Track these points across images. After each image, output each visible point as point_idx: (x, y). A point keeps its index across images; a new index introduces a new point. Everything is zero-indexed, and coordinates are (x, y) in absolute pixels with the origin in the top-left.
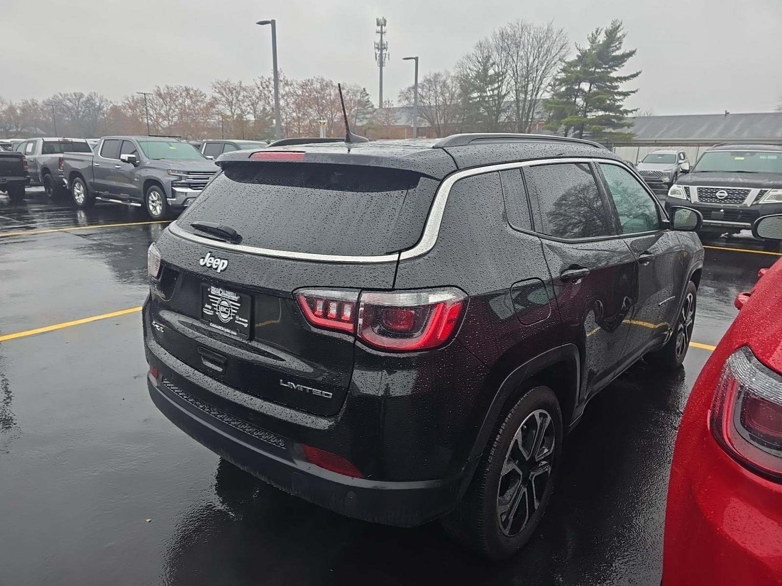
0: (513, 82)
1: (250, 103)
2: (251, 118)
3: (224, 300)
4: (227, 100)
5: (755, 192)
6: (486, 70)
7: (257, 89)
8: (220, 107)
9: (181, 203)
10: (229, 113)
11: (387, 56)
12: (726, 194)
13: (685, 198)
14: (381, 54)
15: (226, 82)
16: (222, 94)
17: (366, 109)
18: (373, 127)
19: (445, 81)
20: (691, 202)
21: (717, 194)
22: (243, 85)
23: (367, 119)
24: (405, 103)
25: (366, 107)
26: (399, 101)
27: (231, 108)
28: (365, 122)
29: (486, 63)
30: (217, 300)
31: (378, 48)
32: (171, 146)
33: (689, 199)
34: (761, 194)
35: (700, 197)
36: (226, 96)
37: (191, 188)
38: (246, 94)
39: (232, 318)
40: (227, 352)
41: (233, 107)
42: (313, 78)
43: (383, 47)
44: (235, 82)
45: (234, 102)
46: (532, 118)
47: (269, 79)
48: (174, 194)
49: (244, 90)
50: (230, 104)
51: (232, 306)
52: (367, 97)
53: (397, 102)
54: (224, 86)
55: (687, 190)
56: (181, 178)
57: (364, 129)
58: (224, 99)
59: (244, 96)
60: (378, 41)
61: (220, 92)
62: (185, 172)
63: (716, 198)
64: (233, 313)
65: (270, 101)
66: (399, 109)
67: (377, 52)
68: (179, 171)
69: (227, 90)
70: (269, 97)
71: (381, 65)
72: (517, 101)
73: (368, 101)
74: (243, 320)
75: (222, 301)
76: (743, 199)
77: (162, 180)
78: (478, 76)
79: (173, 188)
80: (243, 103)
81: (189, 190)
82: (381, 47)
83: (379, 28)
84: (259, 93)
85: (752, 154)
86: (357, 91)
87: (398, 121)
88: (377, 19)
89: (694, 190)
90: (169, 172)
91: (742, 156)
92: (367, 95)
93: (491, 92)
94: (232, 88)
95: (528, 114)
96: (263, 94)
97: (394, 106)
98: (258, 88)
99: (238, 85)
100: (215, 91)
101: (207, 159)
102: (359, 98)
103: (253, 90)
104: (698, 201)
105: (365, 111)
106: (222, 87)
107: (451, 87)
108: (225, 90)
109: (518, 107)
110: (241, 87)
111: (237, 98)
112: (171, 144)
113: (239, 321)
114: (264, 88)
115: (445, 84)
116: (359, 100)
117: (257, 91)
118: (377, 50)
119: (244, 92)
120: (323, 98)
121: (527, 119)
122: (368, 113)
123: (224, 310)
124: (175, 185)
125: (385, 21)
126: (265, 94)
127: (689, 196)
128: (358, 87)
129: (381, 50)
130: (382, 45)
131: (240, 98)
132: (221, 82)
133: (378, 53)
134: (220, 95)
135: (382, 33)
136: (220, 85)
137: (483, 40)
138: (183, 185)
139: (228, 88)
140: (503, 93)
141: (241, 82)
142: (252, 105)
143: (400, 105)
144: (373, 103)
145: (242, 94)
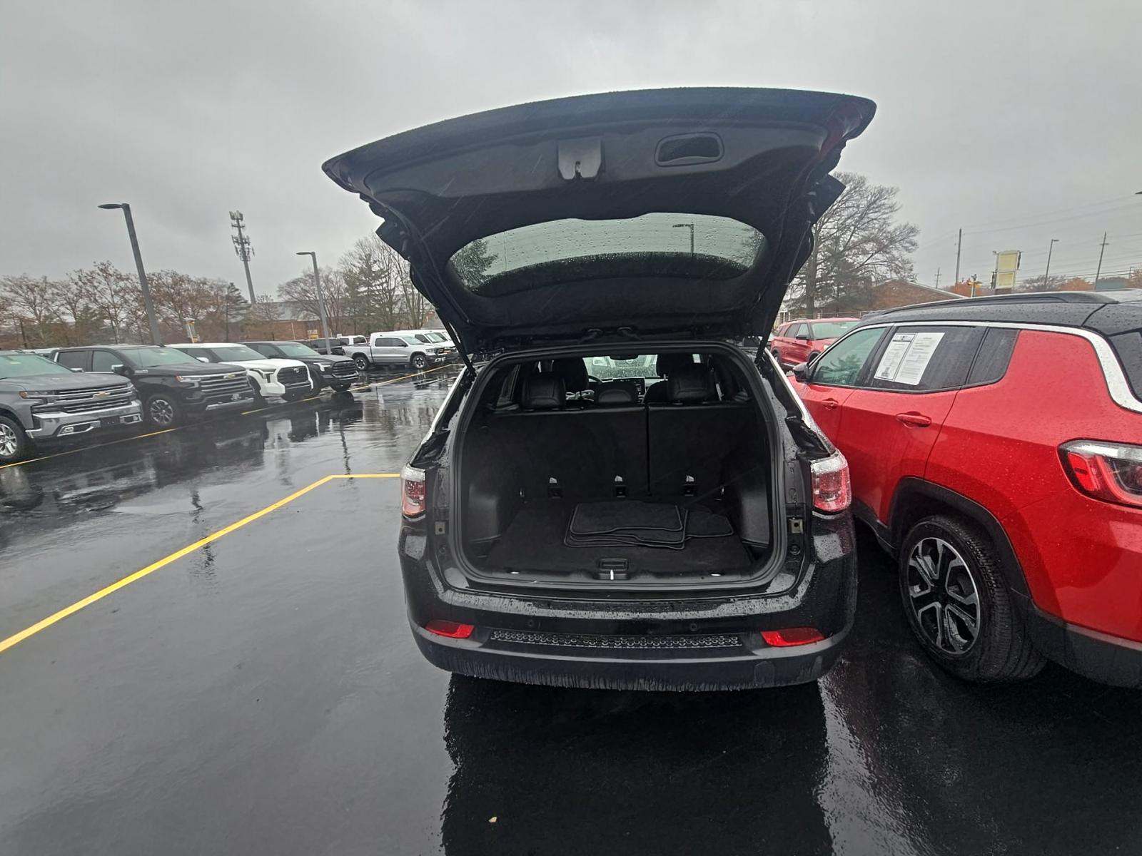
0: (399, 279)
1: (65, 302)
2: (70, 319)
4: (27, 299)
6: (370, 267)
7: (75, 286)
8: (15, 309)
9: (51, 433)
10: (31, 316)
11: (251, 250)
14: (243, 248)
15: (21, 278)
16: (17, 293)
17: (237, 305)
18: (251, 323)
19: (328, 276)
22: (50, 280)
23: (241, 314)
24: (287, 297)
25: (238, 302)
26: (279, 296)
27: (35, 310)
28: (240, 318)
29: (367, 259)
31: (237, 242)
32: (11, 360)
36: (23, 294)
37: (65, 411)
38: (56, 291)
41: (37, 308)
42: (159, 272)
43: (244, 241)
44: (35, 277)
45: (38, 301)
46: (423, 309)
47: (91, 273)
48: (37, 423)
49: (53, 286)
50: (32, 304)
52: (237, 292)
53: (277, 297)
54: (19, 283)
56: (45, 400)
57: (240, 325)
58: (20, 299)
59: (53, 294)
60: (236, 234)
61: (12, 291)
62: (50, 392)
65: (97, 298)
66: (281, 304)
67: (237, 246)
68: (39, 392)
69: (25, 287)
70: (95, 294)
71: (245, 259)
72: (406, 295)
73: (240, 296)
77: (11, 406)
78: (362, 271)
79: (34, 415)
80: (53, 302)
81: (62, 415)
82: (242, 241)
83: (235, 222)
84: (78, 289)
86: (224, 286)
87: (282, 316)
88: (231, 213)
90: (23, 395)
92: (237, 290)
93: (381, 287)
94: (33, 285)
95: (419, 307)
96: (84, 291)
97: (274, 301)
98: (76, 284)
99: (42, 281)
100: (5, 289)
101: (74, 372)
102: (226, 293)
103: (66, 286)
105: (237, 307)
106: (16, 284)
107: (335, 281)
108: (21, 287)
109: (408, 300)
110: (46, 283)
111: (42, 296)
112: (11, 357)
114: (84, 284)
115: (327, 280)
116: (226, 296)
117: (74, 287)
118: (236, 244)
119: (53, 289)
120: (179, 294)
121: (419, 310)
122: (242, 309)
124: (36, 410)
125: (241, 215)
126: (88, 291)
128: (223, 282)
129: (242, 244)
130: (242, 239)
131: (46, 296)
132: (13, 278)
133: (239, 247)
134: (13, 295)
135: (239, 227)
136: (10, 281)
137: (362, 239)
138: (49, 409)
139: (25, 285)
140: (393, 287)
141: (46, 278)
142: (70, 303)
143: (281, 300)
144: (246, 299)
145: (50, 291)
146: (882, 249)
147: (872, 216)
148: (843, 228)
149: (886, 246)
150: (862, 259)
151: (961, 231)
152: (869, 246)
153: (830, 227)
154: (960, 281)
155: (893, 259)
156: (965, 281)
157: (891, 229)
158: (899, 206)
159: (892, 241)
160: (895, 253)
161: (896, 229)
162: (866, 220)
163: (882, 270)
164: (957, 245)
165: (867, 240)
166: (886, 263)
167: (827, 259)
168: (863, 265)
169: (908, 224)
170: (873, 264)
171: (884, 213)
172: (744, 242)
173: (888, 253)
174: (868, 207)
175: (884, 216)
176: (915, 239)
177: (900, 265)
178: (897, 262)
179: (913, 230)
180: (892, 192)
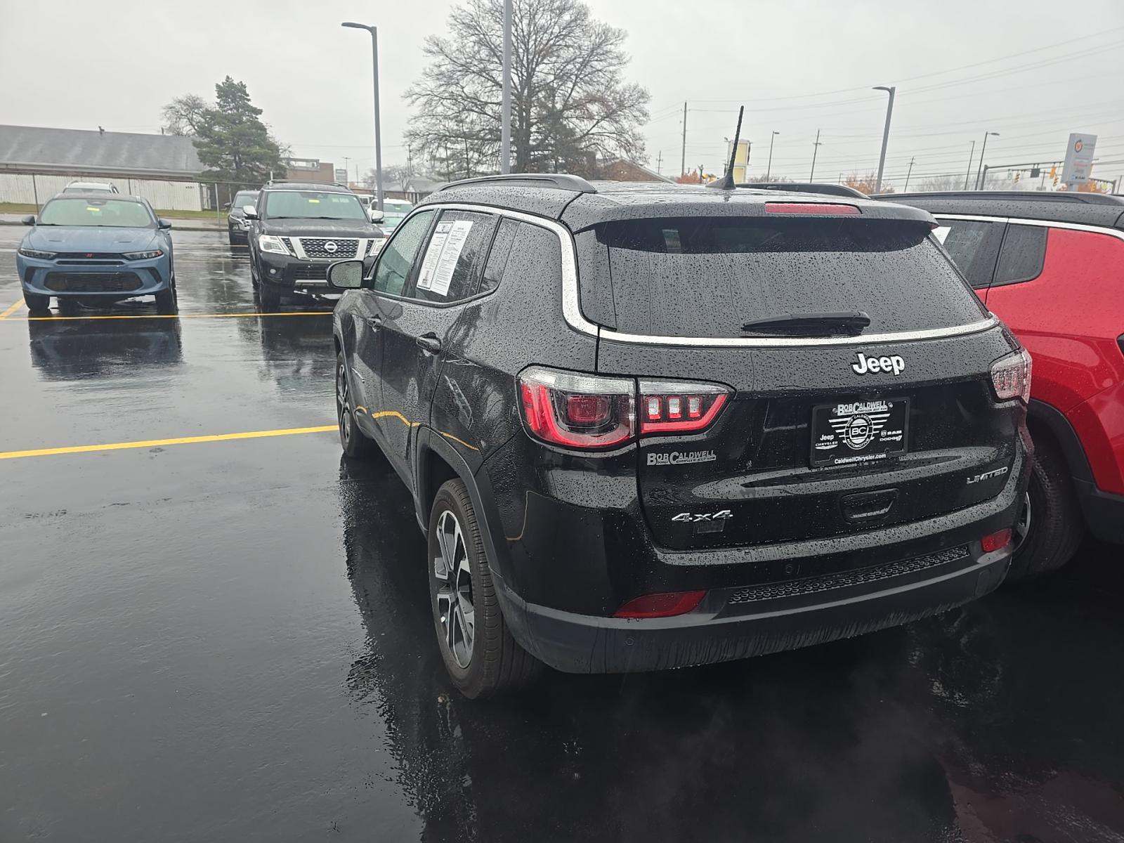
3: (858, 418)
5: (363, 243)
12: (335, 247)
13: (289, 254)
20: (297, 258)
21: (326, 247)
30: (846, 422)
33: (294, 255)
34: (370, 244)
35: (307, 251)
39: (872, 438)
40: (900, 480)
51: (873, 422)
55: (288, 243)
63: (326, 251)
64: (875, 430)
74: (894, 433)
75: (854, 420)
76: (354, 252)
85: (326, 196)
89: (296, 241)
91: (315, 198)
104: (305, 256)
113: (887, 436)
123: (858, 431)
127: (292, 250)
146: (610, 115)
147: (598, 65)
148: (562, 77)
149: (614, 112)
150: (585, 125)
151: (686, 104)
152: (594, 108)
153: (546, 71)
154: (686, 171)
155: (621, 132)
156: (691, 172)
157: (619, 87)
158: (627, 58)
159: (621, 105)
160: (625, 124)
161: (625, 90)
162: (589, 70)
163: (611, 144)
164: (683, 124)
165: (592, 99)
166: (615, 135)
167: (541, 119)
168: (587, 134)
169: (637, 86)
170: (600, 134)
171: (611, 65)
172: (428, 70)
173: (617, 122)
174: (592, 51)
175: (611, 68)
176: (647, 107)
177: (631, 141)
178: (627, 136)
179: (643, 95)
180: (620, 35)
